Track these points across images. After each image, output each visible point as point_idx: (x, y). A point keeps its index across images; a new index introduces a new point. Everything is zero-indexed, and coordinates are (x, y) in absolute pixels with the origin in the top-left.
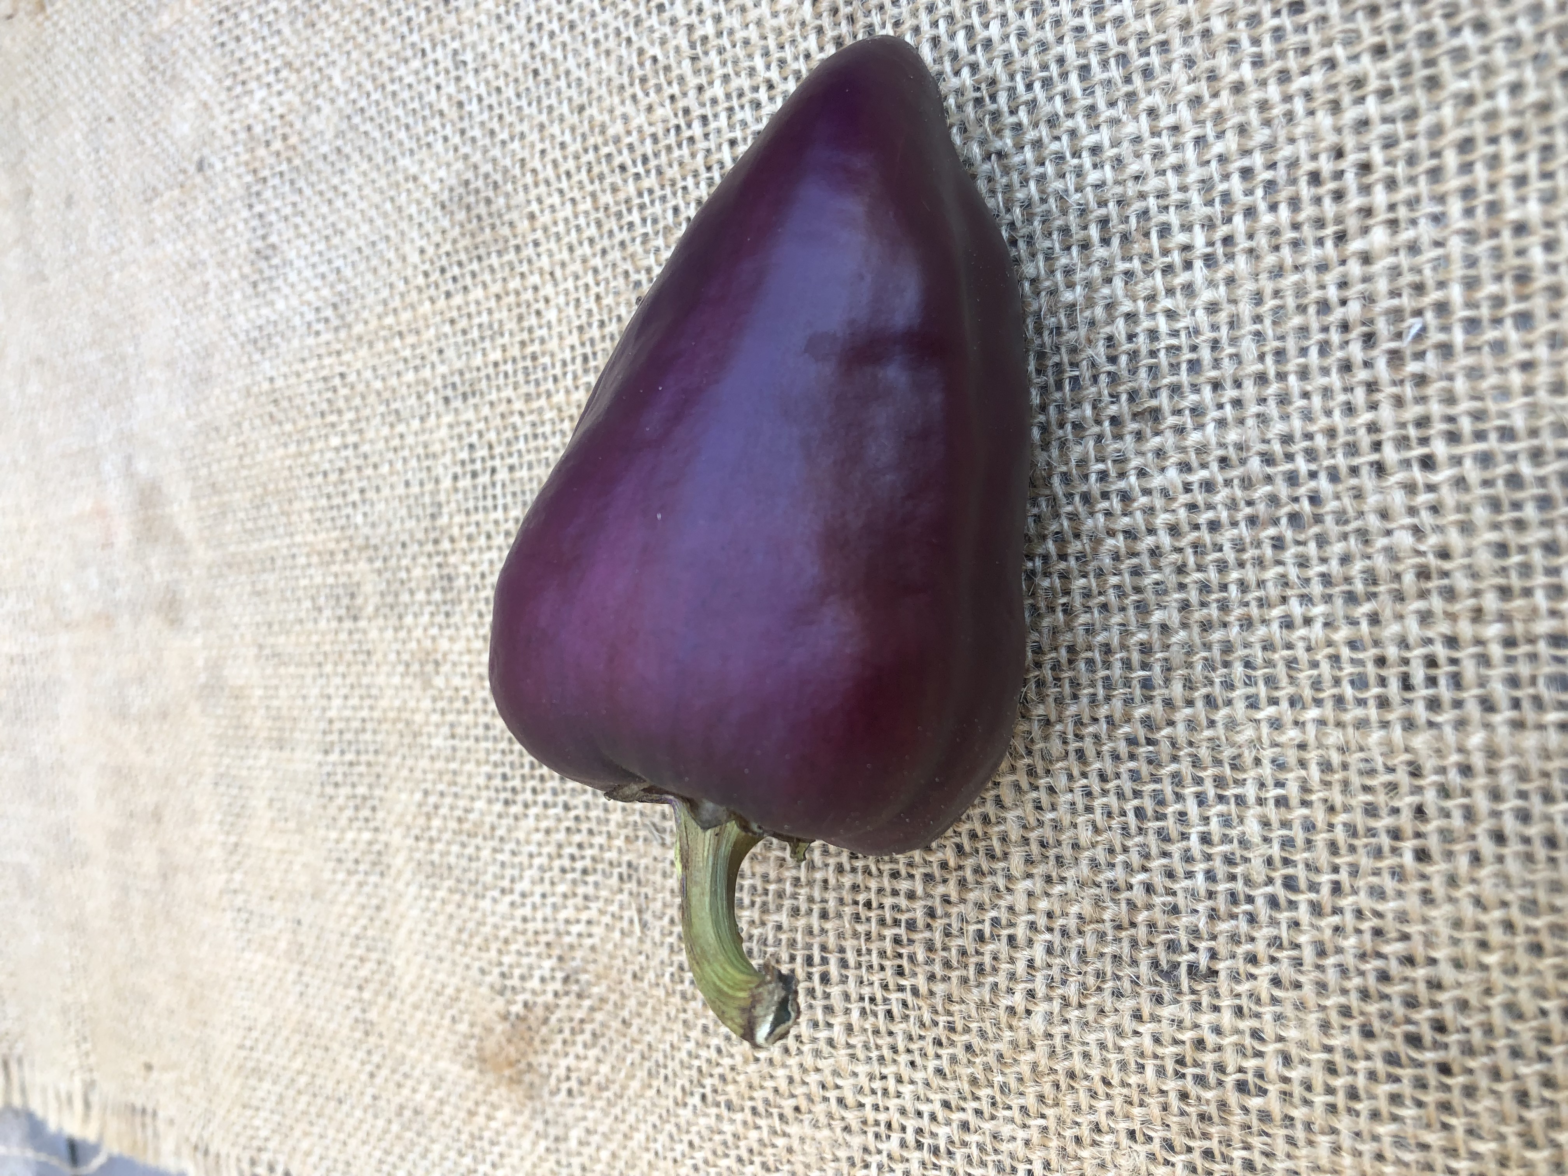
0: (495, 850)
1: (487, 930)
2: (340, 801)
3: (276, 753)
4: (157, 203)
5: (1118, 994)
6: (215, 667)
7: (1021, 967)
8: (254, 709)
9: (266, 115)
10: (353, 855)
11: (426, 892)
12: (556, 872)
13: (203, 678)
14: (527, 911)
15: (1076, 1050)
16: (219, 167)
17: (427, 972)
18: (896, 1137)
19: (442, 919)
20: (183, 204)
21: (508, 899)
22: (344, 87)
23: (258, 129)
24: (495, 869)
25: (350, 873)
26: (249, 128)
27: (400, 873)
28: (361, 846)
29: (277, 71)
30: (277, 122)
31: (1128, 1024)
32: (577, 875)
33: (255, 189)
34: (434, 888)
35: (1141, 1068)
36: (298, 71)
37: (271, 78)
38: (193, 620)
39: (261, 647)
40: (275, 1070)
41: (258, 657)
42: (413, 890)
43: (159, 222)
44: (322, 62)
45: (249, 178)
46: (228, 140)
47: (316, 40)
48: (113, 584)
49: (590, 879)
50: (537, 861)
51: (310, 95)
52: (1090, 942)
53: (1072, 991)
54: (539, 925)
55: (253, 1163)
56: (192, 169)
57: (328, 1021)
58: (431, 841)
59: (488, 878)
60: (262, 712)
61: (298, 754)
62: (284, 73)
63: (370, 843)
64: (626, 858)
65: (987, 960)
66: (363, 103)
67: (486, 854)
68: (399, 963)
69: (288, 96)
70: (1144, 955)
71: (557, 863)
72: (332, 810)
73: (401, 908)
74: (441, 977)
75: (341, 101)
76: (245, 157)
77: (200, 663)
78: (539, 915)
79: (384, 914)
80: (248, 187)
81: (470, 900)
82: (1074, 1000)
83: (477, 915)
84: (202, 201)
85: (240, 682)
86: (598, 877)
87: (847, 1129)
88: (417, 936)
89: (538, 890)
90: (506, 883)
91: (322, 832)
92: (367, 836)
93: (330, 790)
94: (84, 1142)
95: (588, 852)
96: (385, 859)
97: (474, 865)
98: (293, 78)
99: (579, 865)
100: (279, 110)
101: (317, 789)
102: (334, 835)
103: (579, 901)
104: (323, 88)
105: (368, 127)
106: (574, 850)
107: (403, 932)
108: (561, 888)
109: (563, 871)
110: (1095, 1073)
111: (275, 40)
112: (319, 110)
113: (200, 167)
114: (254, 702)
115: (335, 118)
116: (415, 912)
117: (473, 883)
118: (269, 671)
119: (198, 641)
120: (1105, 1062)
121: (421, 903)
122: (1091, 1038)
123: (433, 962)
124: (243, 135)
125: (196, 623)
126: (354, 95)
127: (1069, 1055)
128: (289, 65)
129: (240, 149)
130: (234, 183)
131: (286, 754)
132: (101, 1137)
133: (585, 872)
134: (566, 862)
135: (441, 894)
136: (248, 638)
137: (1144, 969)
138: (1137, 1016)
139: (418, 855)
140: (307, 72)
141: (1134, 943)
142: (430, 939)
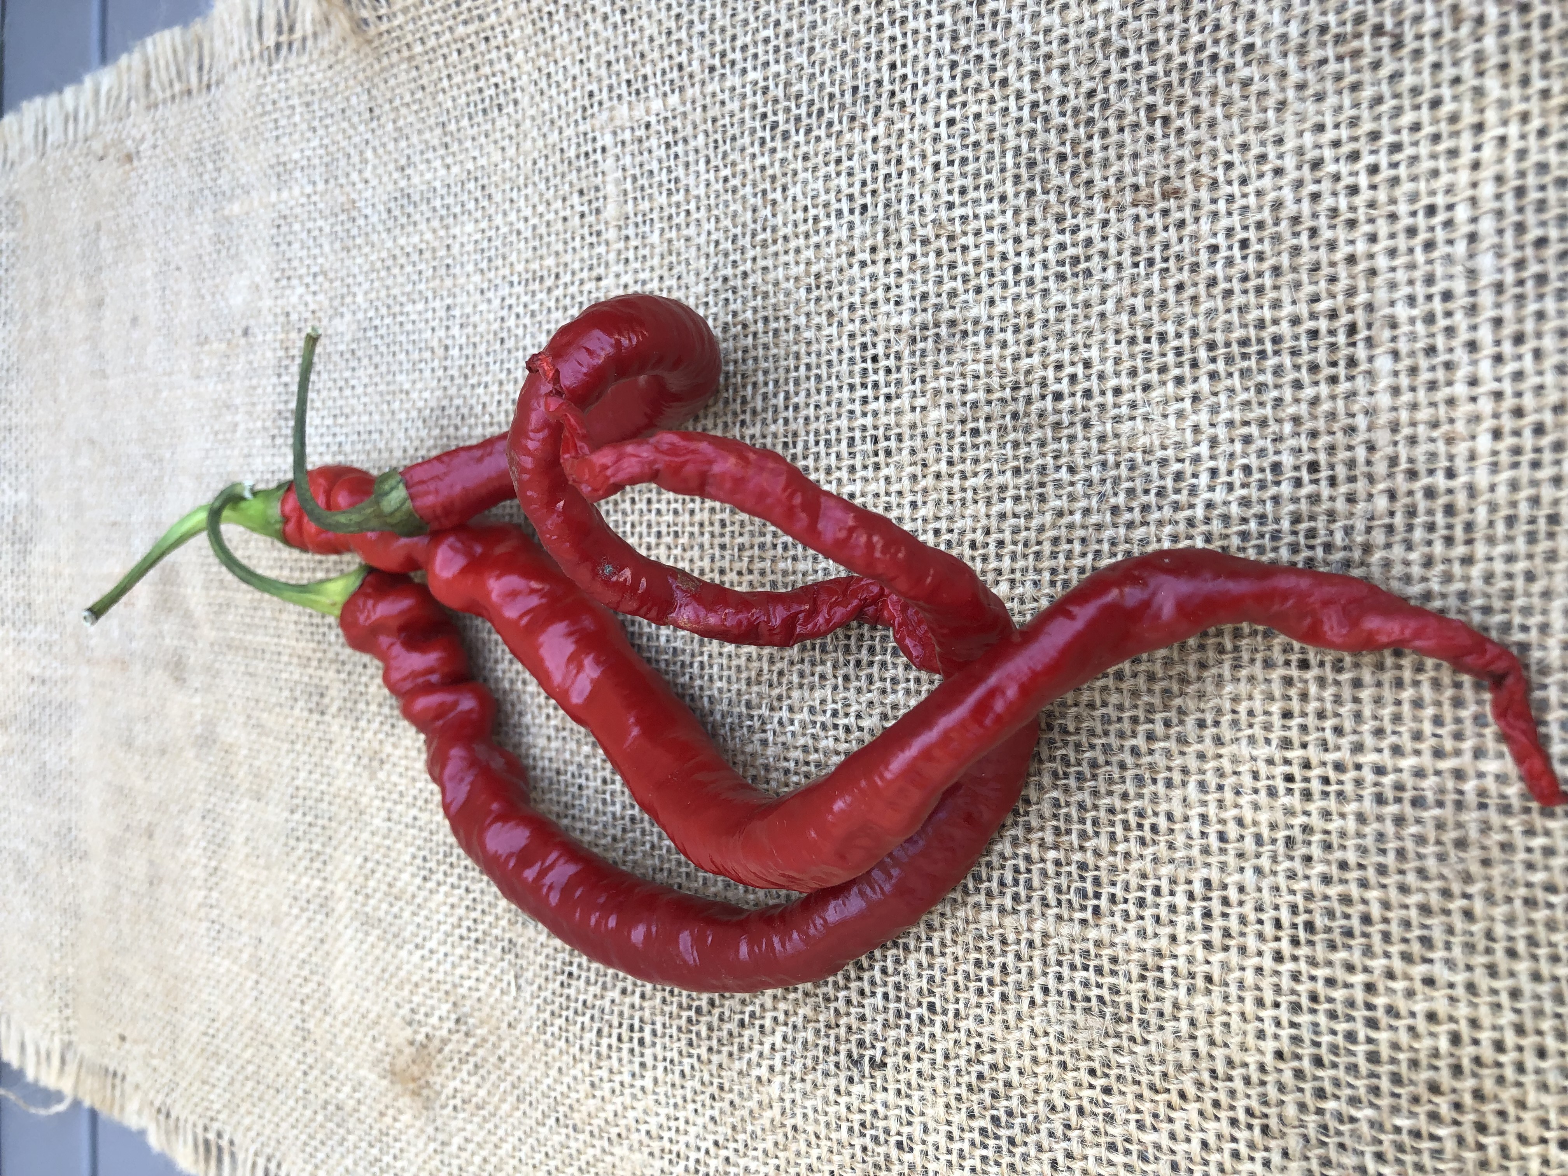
0: (414, 914)
1: (402, 974)
2: (300, 852)
3: (254, 803)
4: (206, 348)
5: (826, 1074)
6: (210, 723)
7: (767, 1048)
8: (240, 764)
9: (301, 308)
10: (305, 896)
11: (360, 936)
12: (456, 938)
13: (199, 730)
14: (432, 964)
15: (799, 1111)
16: (260, 338)
17: (357, 998)
18: (682, 1163)
19: (370, 959)
20: (228, 357)
21: (420, 953)
22: (364, 306)
23: (294, 317)
24: (411, 928)
25: (302, 910)
26: (288, 314)
27: (341, 917)
28: (313, 890)
29: (315, 275)
30: (308, 315)
31: (832, 1096)
32: (471, 943)
33: (285, 362)
34: (367, 934)
35: (839, 1127)
36: (331, 281)
37: (309, 280)
38: (196, 681)
39: (249, 717)
41: (245, 724)
42: (350, 932)
43: (206, 363)
44: (350, 280)
45: (281, 353)
46: (270, 319)
47: (348, 262)
48: (131, 638)
49: (481, 947)
50: (443, 928)
51: (336, 303)
52: (810, 1036)
53: (797, 1068)
54: (440, 976)
55: (206, 1129)
56: (239, 332)
58: (367, 896)
59: (407, 934)
60: (245, 768)
61: (271, 808)
62: (320, 279)
63: (320, 889)
64: (507, 936)
65: (746, 1040)
66: (377, 322)
67: (406, 915)
68: (335, 988)
69: (321, 297)
70: (843, 1048)
71: (457, 932)
72: (293, 858)
73: (340, 944)
74: (366, 1004)
75: (360, 316)
76: (281, 336)
77: (198, 717)
78: (442, 969)
79: (326, 947)
80: (280, 359)
81: (392, 948)
82: (798, 1076)
83: (396, 961)
84: (242, 359)
85: (230, 740)
86: (486, 946)
87: (651, 1154)
88: (350, 969)
89: (443, 950)
90: (419, 940)
91: (284, 873)
92: (318, 883)
93: (292, 842)
95: (481, 927)
96: (331, 904)
97: (398, 922)
98: (326, 285)
99: (474, 935)
100: (312, 306)
101: (283, 839)
102: (292, 877)
103: (471, 962)
104: (349, 300)
105: (378, 341)
106: (470, 923)
107: (340, 963)
108: (459, 951)
109: (462, 938)
110: (811, 1129)
111: (316, 251)
112: (342, 315)
113: (246, 333)
114: (240, 758)
115: (354, 327)
116: (350, 950)
117: (395, 936)
118: (254, 737)
119: (197, 700)
120: (816, 1121)
121: (355, 943)
122: (809, 1103)
123: (360, 991)
124: (282, 319)
125: (197, 685)
126: (371, 313)
127: (794, 1115)
128: (325, 274)
129: (278, 328)
130: (269, 354)
131: (262, 804)
133: (477, 941)
134: (464, 932)
135: (371, 939)
136: (239, 707)
137: (843, 1058)
138: (838, 1091)
139: (356, 906)
140: (337, 283)
141: (837, 1039)
142: (360, 973)
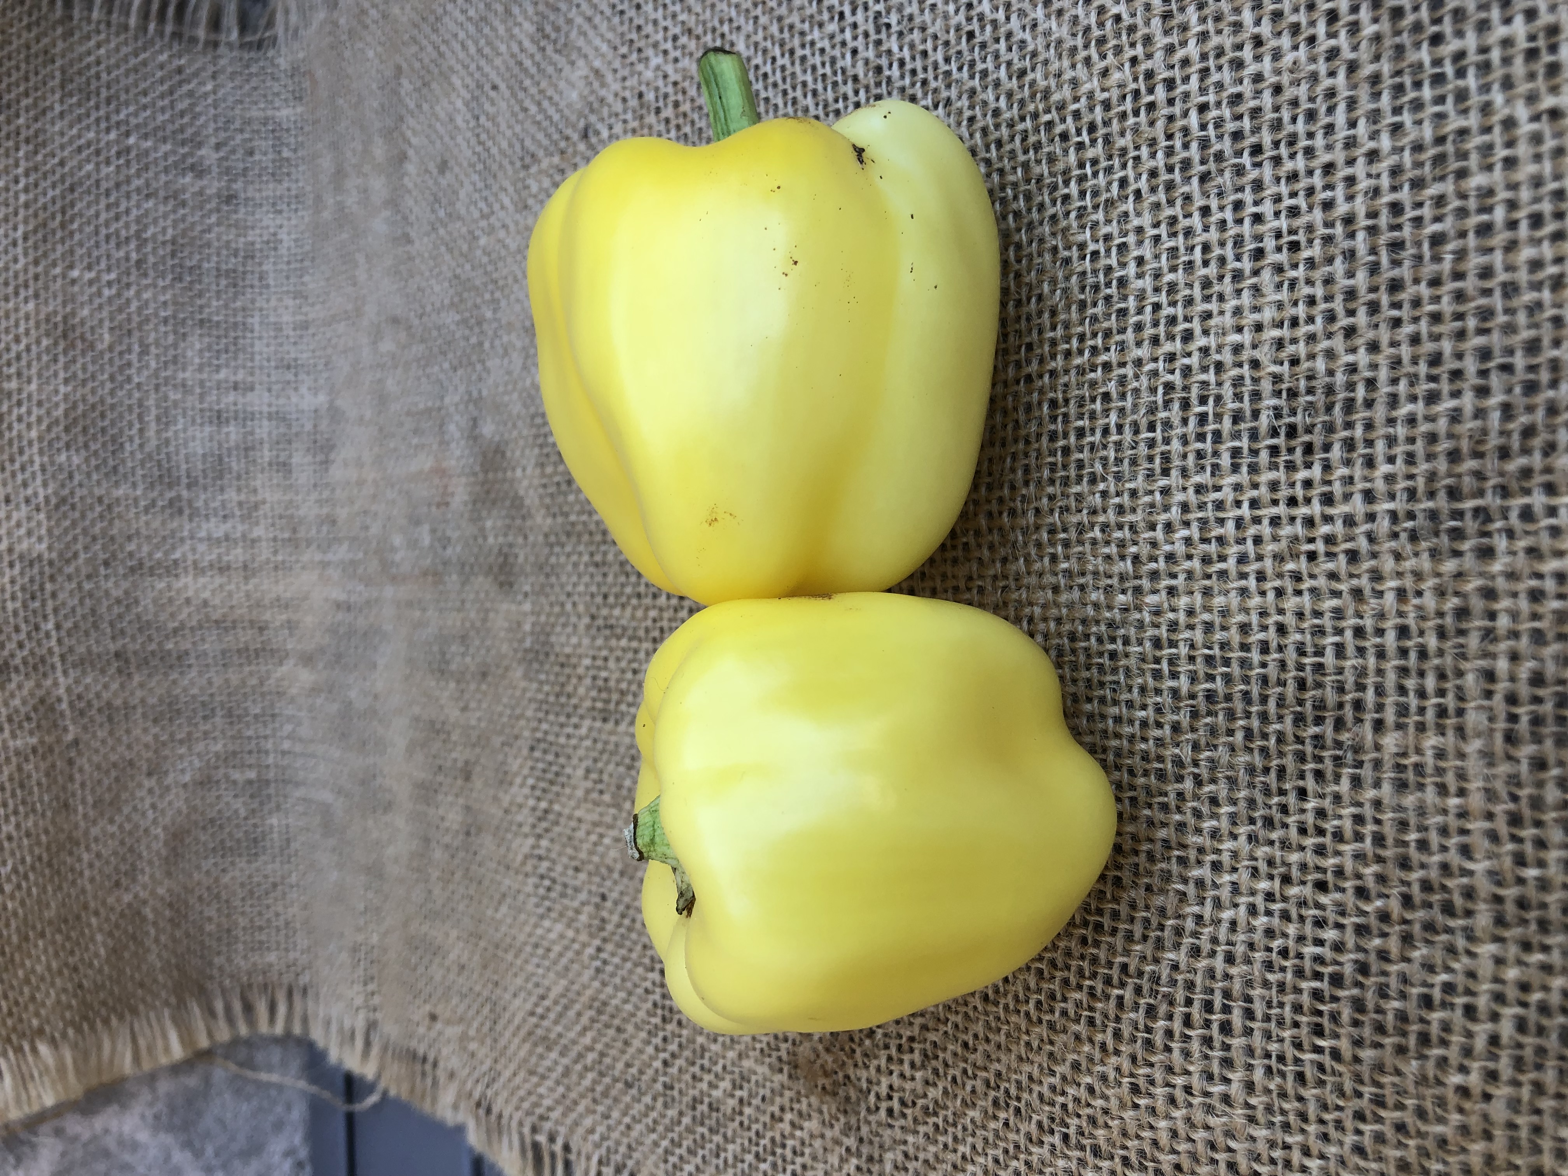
40: (563, 1041)
57: (626, 1001)
94: (362, 1079)
132: (379, 1076)
